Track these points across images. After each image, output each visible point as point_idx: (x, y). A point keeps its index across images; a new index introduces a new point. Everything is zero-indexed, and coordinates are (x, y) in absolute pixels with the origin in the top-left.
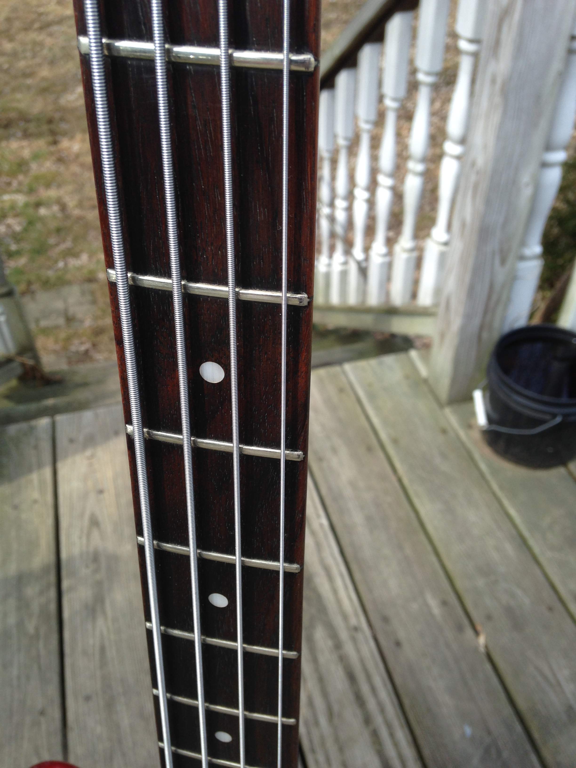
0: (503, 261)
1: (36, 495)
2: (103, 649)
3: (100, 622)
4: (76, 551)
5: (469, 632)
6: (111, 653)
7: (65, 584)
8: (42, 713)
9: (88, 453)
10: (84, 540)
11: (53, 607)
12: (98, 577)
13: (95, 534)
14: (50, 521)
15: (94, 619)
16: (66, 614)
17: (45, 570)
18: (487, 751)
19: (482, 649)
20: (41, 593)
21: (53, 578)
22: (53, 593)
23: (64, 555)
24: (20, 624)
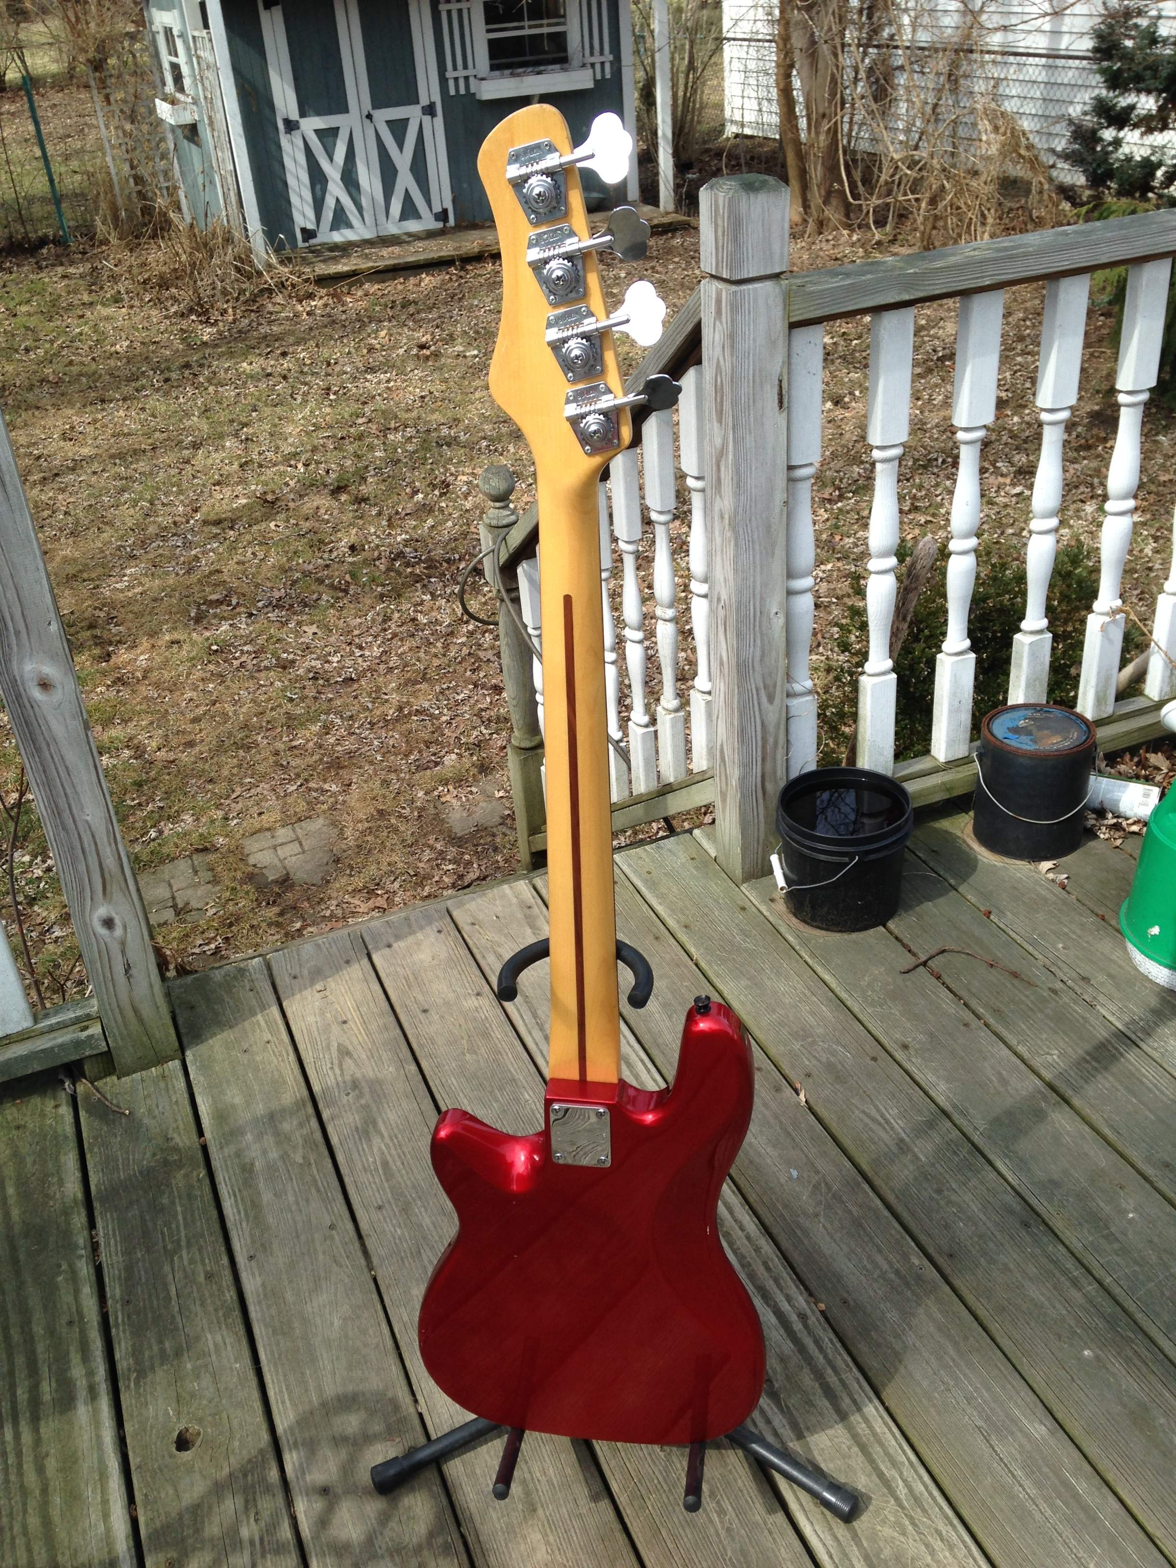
0: (771, 699)
1: (267, 1036)
2: (385, 1164)
3: (376, 1141)
4: (331, 1081)
5: (789, 1091)
6: (396, 1165)
7: (325, 1115)
8: (332, 1227)
9: (318, 987)
10: (338, 1072)
11: (318, 1135)
12: (363, 1102)
13: (348, 1062)
14: (292, 1057)
15: (369, 1140)
16: (334, 1140)
17: (299, 1105)
18: (816, 1187)
19: (803, 1103)
20: (301, 1125)
21: (310, 1110)
22: (314, 1123)
23: (316, 1088)
24: (284, 1157)
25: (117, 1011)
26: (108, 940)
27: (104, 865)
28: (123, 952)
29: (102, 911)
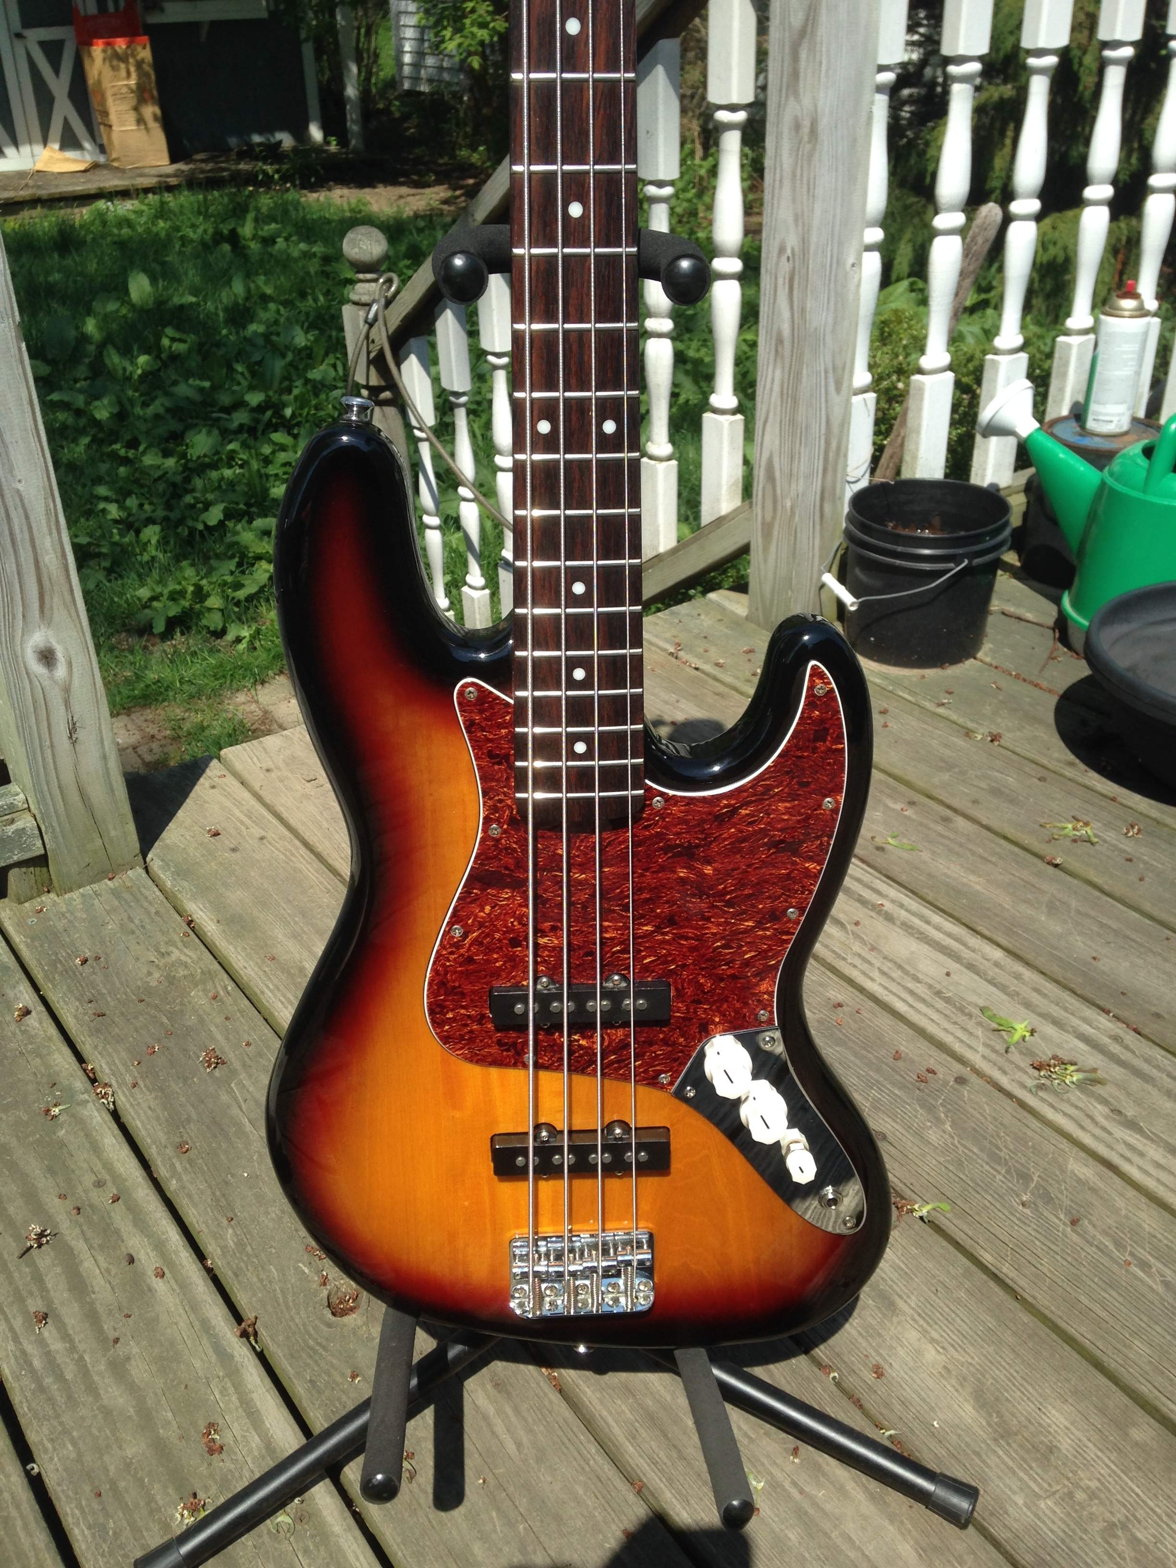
1: (259, 833)
25: (56, 792)
26: (46, 683)
27: (42, 564)
28: (67, 703)
29: (38, 638)
